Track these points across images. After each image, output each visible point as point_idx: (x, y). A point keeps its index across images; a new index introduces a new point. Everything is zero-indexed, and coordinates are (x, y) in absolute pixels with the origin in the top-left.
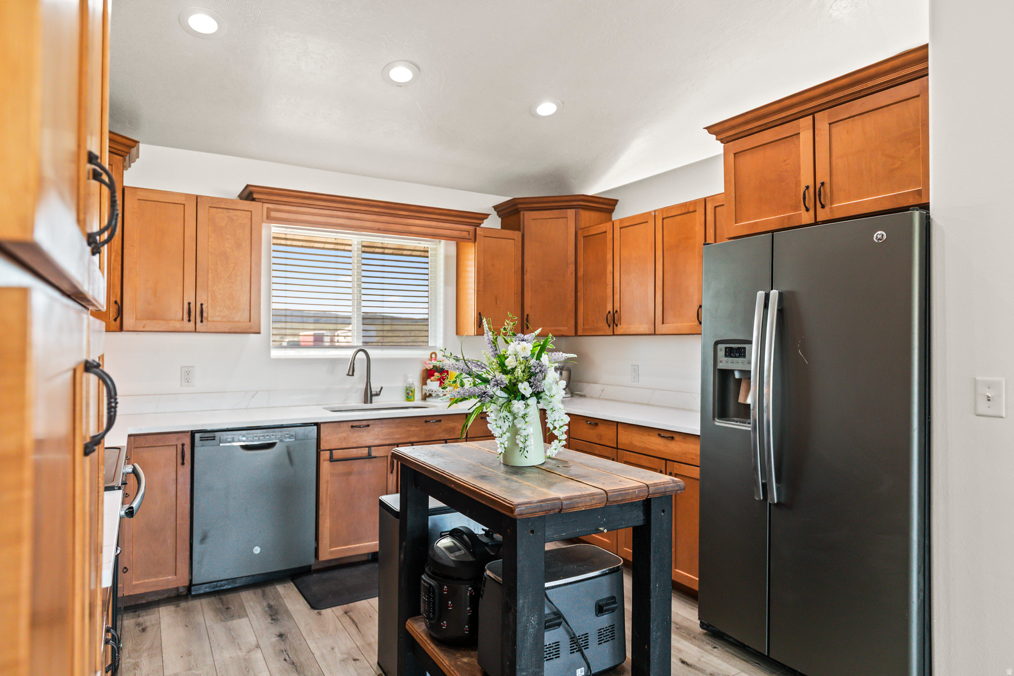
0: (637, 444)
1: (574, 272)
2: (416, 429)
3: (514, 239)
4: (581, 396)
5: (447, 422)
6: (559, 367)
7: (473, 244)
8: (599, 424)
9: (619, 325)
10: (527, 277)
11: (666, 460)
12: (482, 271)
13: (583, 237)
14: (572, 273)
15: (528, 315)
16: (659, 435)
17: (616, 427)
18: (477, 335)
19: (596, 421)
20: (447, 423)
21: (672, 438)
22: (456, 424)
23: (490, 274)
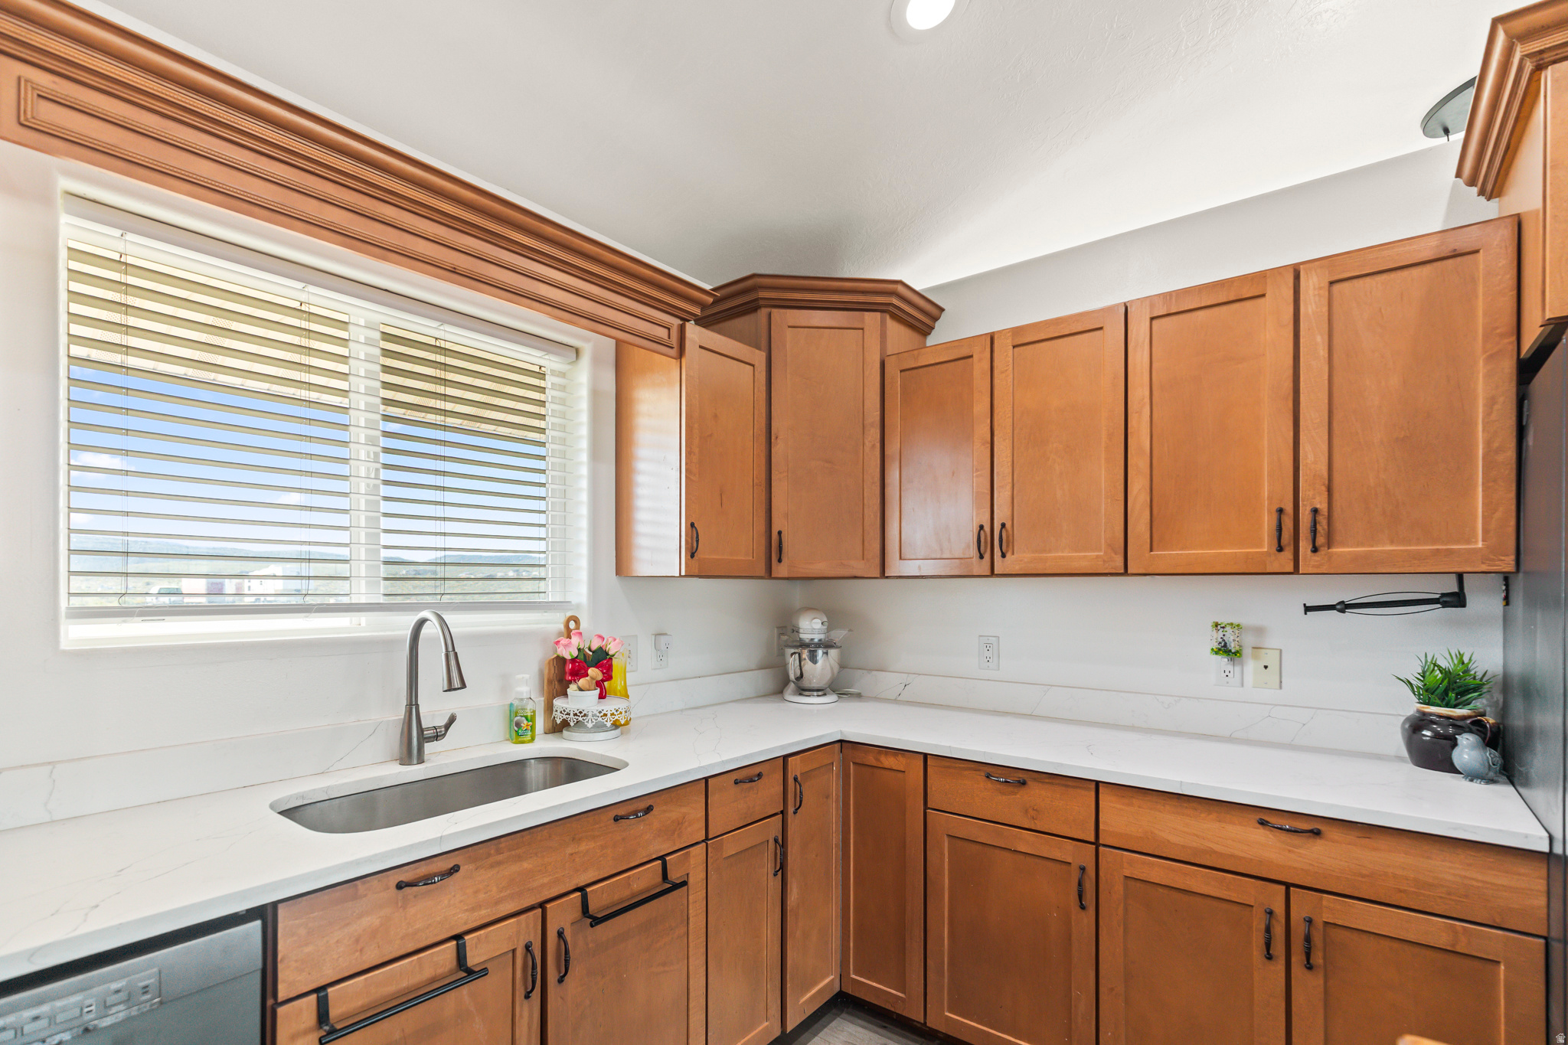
0: (1173, 839)
1: (878, 445)
2: (592, 845)
3: (753, 366)
4: (859, 696)
5: (664, 808)
6: (820, 640)
7: (675, 363)
8: (1029, 783)
9: (1008, 555)
10: (778, 449)
11: (1288, 886)
12: (696, 426)
13: (901, 371)
14: (874, 446)
15: (780, 533)
16: (1263, 823)
17: (1093, 794)
18: (685, 576)
19: (1021, 775)
20: (665, 811)
21: (1317, 833)
22: (684, 810)
23: (711, 436)
